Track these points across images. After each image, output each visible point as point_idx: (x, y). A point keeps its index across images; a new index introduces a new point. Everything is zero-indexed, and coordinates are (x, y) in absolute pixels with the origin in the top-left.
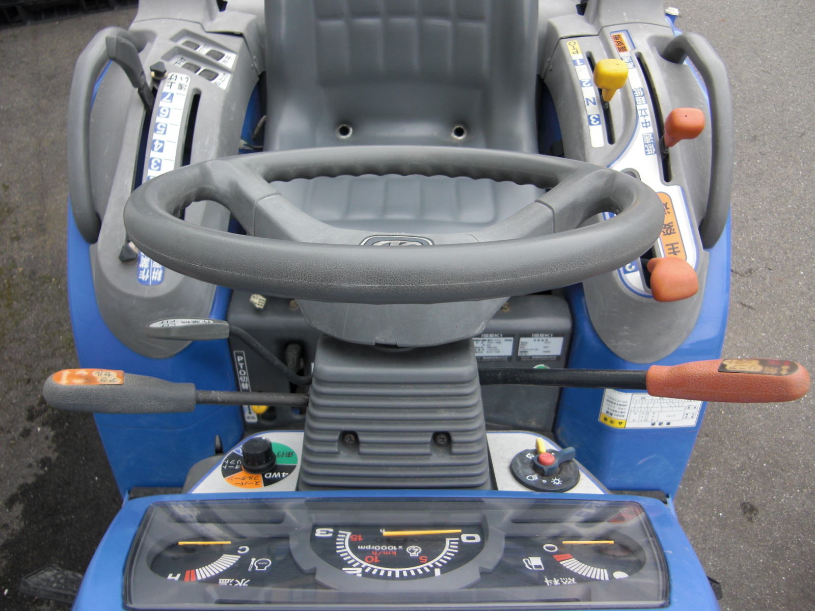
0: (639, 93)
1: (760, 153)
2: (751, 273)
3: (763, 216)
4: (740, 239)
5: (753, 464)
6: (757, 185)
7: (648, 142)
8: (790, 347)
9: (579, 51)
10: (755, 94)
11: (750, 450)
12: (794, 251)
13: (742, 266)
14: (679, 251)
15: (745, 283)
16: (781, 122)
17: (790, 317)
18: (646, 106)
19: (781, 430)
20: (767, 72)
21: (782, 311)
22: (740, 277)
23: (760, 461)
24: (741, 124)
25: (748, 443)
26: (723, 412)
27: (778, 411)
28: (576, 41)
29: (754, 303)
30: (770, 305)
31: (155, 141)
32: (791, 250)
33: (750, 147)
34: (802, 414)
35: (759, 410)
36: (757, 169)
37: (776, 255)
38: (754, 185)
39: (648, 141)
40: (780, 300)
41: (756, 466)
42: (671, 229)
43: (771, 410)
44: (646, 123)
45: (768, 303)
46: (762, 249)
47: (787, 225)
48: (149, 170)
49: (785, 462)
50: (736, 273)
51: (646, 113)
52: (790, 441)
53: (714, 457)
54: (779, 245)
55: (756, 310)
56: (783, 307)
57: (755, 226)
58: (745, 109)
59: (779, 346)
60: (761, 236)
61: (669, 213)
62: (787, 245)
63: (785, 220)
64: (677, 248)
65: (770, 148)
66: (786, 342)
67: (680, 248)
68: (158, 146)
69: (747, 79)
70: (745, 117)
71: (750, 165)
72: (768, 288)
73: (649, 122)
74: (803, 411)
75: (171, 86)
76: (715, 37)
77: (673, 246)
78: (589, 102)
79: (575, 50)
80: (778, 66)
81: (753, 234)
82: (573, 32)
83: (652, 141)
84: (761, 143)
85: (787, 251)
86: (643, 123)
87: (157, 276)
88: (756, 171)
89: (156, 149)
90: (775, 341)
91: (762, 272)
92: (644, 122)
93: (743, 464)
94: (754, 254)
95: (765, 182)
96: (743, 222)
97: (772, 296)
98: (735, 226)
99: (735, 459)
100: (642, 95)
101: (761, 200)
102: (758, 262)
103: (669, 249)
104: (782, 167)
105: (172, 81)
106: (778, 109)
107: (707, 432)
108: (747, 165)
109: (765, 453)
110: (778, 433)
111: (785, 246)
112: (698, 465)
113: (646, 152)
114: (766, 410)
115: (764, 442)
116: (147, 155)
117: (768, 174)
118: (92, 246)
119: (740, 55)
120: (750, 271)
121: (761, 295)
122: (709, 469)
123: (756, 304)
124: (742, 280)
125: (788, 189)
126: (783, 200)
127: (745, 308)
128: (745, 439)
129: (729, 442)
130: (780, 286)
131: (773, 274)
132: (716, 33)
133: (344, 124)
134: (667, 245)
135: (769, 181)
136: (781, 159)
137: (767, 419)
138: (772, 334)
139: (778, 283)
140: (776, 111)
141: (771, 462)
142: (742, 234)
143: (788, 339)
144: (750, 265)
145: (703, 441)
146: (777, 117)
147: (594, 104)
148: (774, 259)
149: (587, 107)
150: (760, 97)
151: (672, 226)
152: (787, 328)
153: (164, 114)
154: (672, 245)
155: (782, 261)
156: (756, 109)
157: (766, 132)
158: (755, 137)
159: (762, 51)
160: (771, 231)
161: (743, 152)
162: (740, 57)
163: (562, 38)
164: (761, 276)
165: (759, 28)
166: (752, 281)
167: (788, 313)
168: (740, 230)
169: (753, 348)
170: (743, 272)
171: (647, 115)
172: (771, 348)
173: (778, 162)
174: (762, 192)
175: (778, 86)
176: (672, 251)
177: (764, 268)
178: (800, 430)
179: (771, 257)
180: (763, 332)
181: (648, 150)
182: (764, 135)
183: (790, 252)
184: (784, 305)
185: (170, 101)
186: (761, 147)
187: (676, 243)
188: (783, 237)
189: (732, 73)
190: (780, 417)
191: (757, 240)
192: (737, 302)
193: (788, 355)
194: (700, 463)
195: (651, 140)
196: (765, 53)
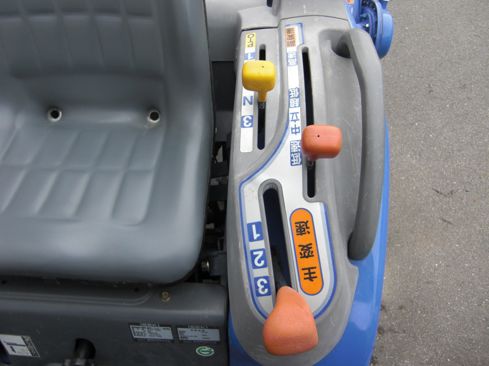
0: (294, 94)
1: (468, 98)
2: (452, 194)
3: (465, 148)
4: (446, 166)
5: (439, 359)
6: (463, 123)
7: (294, 151)
8: (477, 257)
9: (254, 45)
10: (467, 53)
11: (438, 346)
12: (487, 176)
13: (446, 188)
14: (316, 277)
15: (447, 202)
16: (485, 74)
17: (480, 231)
18: (298, 110)
19: (464, 329)
20: (477, 36)
21: (474, 226)
22: (443, 197)
23: (445, 357)
24: (455, 76)
25: (437, 340)
26: (419, 312)
27: (463, 313)
28: (254, 34)
29: (452, 219)
30: (464, 221)
32: (485, 175)
33: (461, 93)
34: (483, 316)
35: (448, 310)
36: (464, 110)
37: (473, 179)
38: (461, 123)
39: (295, 149)
40: (473, 217)
41: (441, 361)
42: (310, 251)
43: (457, 311)
44: (296, 128)
45: (463, 219)
46: (462, 174)
47: (483, 155)
49: (465, 359)
50: (441, 194)
51: (297, 118)
52: (471, 340)
53: (408, 351)
54: (475, 171)
55: (453, 225)
56: (474, 223)
57: (459, 156)
58: (459, 64)
59: (469, 256)
60: (462, 164)
61: (309, 233)
62: (481, 172)
63: (482, 151)
64: (314, 273)
65: (475, 94)
66: (475, 253)
67: (317, 274)
69: (463, 41)
70: (458, 70)
71: (459, 107)
72: (464, 207)
73: (299, 128)
74: (484, 314)
76: (442, 10)
77: (309, 271)
78: (246, 101)
79: (251, 43)
80: (486, 31)
81: (457, 162)
82: (255, 24)
83: (299, 150)
84: (469, 90)
85: (482, 176)
86: (292, 129)
88: (463, 112)
90: (465, 252)
91: (461, 194)
92: (294, 127)
93: (431, 358)
94: (456, 178)
95: (469, 120)
96: (450, 153)
97: (467, 213)
98: (443, 156)
99: (425, 353)
100: (297, 96)
101: (465, 135)
102: (459, 186)
103: (305, 274)
104: (483, 109)
106: (484, 64)
107: (404, 329)
108: (457, 107)
109: (450, 350)
110: (462, 332)
111: (480, 173)
112: (394, 358)
113: (292, 162)
114: (454, 311)
115: (450, 339)
117: (472, 114)
119: (459, 23)
120: (452, 192)
121: (458, 213)
122: (403, 362)
123: (454, 219)
124: (445, 200)
125: (486, 126)
126: (482, 135)
127: (445, 223)
128: (434, 336)
129: (422, 338)
130: (474, 206)
131: (469, 196)
132: (443, 7)
134: (303, 269)
135: (472, 120)
136: (483, 103)
137: (454, 319)
138: (464, 245)
139: (472, 203)
140: (482, 65)
141: (455, 358)
142: (448, 162)
143: (477, 250)
144: (452, 188)
145: (401, 337)
146: (483, 70)
147: (251, 103)
148: (471, 182)
149: (243, 107)
150: (471, 55)
151: (311, 248)
152: (476, 241)
154: (309, 269)
155: (477, 184)
156: (467, 64)
157: (473, 81)
158: (464, 86)
159: (475, 20)
160: (470, 160)
161: (455, 97)
162: (459, 25)
163: (243, 30)
164: (459, 197)
165: (475, 3)
166: (452, 201)
167: (478, 228)
168: (447, 159)
169: (448, 257)
170: (446, 193)
171: (298, 120)
172: (462, 258)
173: (480, 105)
174: (466, 128)
175: (485, 46)
176: (308, 276)
177: (462, 190)
178: (480, 330)
179: (469, 181)
180: (457, 244)
181: (294, 160)
182: (471, 84)
183: (484, 177)
184: (476, 221)
186: (468, 93)
187: (313, 268)
188: (479, 165)
189: (452, 37)
190: (464, 318)
191: (459, 167)
192: (439, 218)
193: (475, 264)
194: (396, 357)
195: (298, 148)
196: (478, 22)
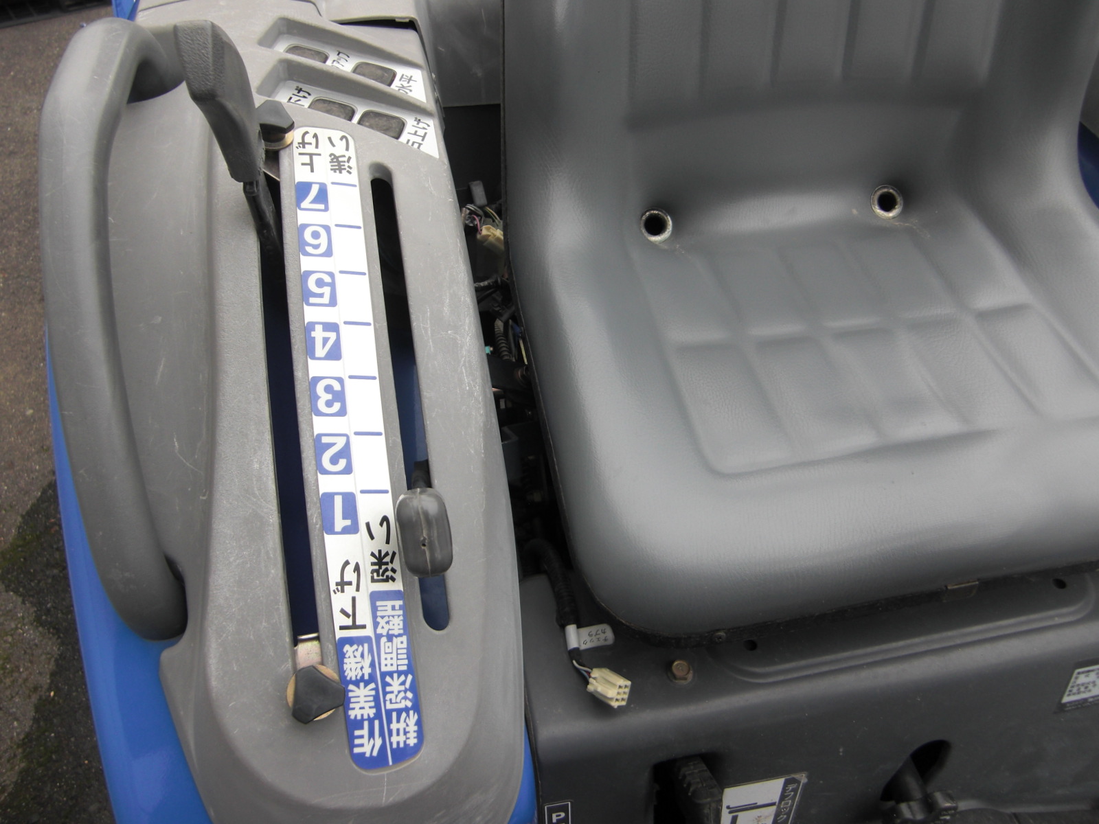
31: (312, 326)
48: (316, 420)
68: (325, 340)
75: (311, 164)
87: (405, 733)
89: (320, 351)
105: (310, 149)
116: (298, 374)
118: (173, 655)
133: (654, 210)
153: (316, 247)
185: (322, 206)
